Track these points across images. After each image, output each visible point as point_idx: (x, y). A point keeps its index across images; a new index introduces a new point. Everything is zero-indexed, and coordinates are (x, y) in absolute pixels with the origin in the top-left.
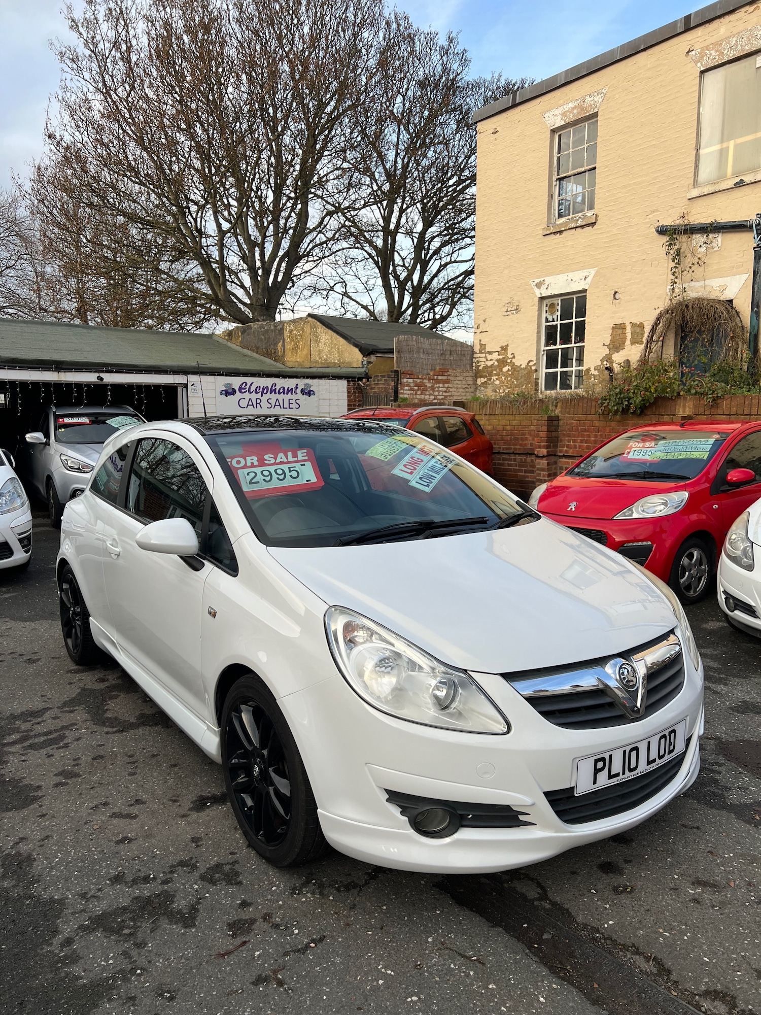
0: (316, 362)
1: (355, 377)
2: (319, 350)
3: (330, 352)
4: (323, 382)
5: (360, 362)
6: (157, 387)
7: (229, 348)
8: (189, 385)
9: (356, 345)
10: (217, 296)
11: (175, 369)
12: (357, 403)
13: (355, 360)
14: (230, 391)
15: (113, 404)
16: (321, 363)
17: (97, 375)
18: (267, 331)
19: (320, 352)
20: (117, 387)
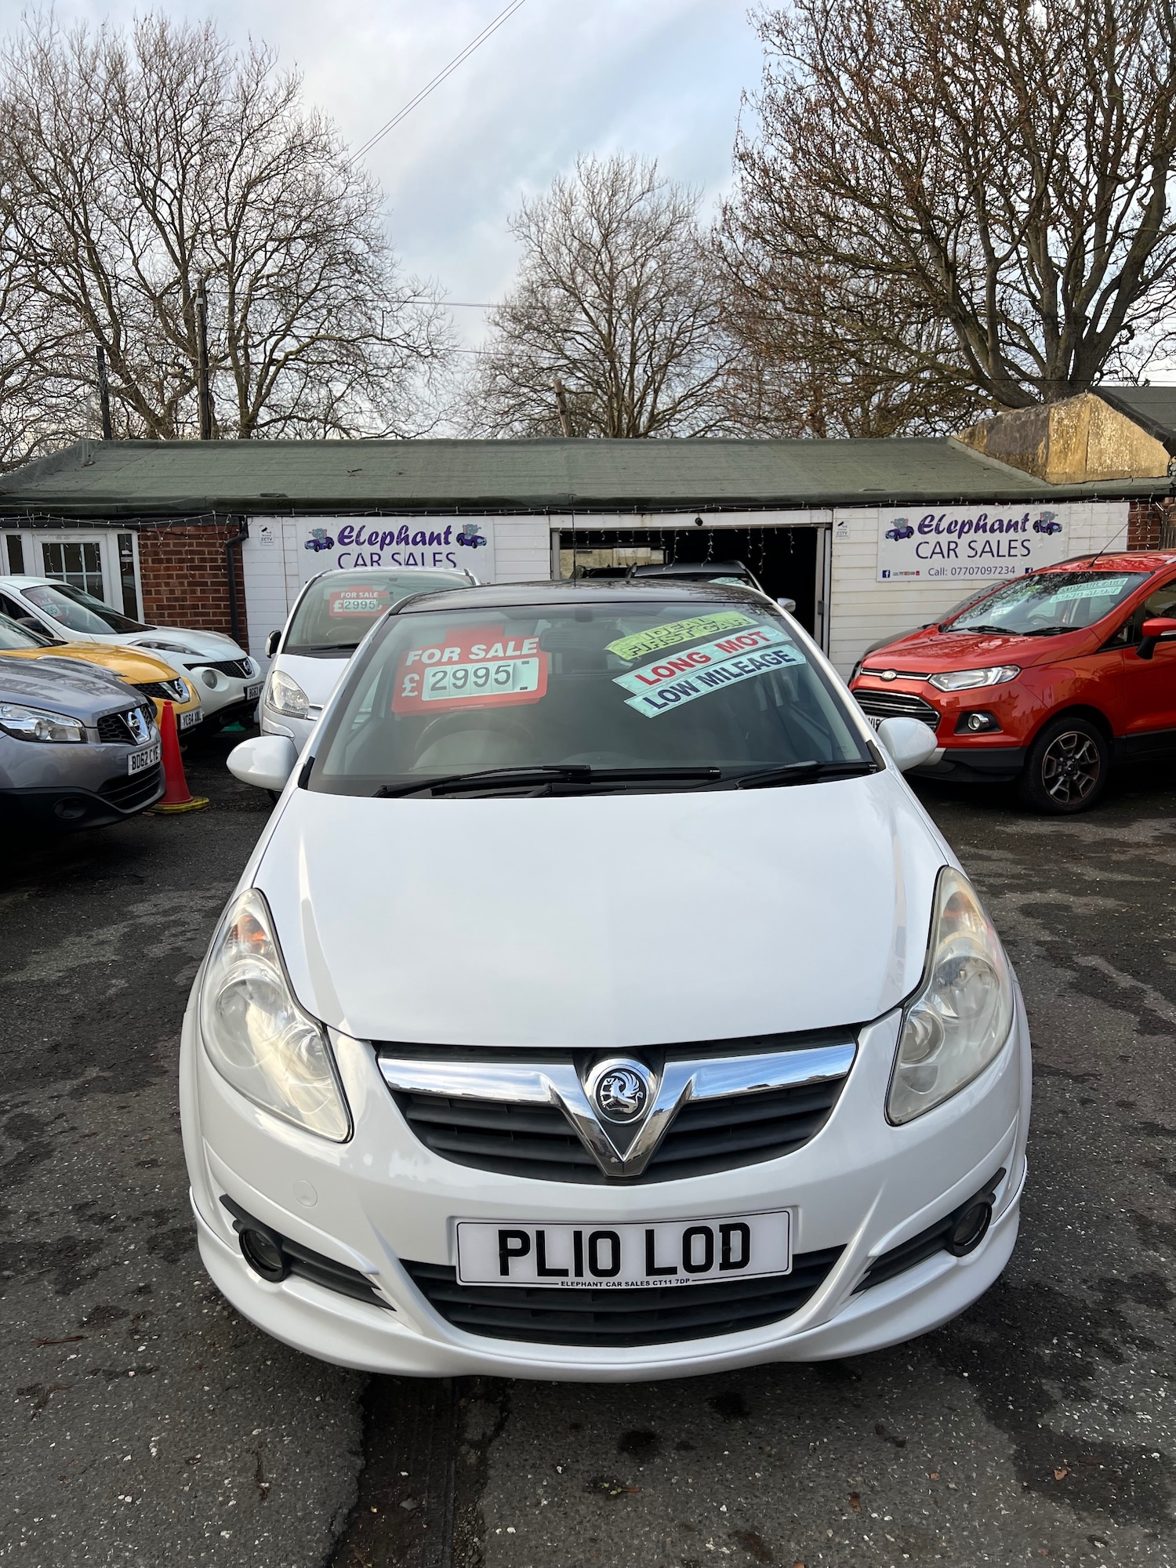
0: (1095, 472)
1: (1148, 496)
2: (1100, 451)
3: (1118, 453)
4: (1077, 507)
5: (1165, 467)
6: (784, 530)
7: (967, 457)
8: (835, 527)
9: (1159, 437)
10: (979, 371)
11: (814, 501)
12: (1148, 543)
13: (1157, 464)
14: (903, 531)
15: (717, 560)
16: (1102, 473)
17: (695, 516)
18: (1024, 424)
19: (1101, 453)
20: (722, 534)
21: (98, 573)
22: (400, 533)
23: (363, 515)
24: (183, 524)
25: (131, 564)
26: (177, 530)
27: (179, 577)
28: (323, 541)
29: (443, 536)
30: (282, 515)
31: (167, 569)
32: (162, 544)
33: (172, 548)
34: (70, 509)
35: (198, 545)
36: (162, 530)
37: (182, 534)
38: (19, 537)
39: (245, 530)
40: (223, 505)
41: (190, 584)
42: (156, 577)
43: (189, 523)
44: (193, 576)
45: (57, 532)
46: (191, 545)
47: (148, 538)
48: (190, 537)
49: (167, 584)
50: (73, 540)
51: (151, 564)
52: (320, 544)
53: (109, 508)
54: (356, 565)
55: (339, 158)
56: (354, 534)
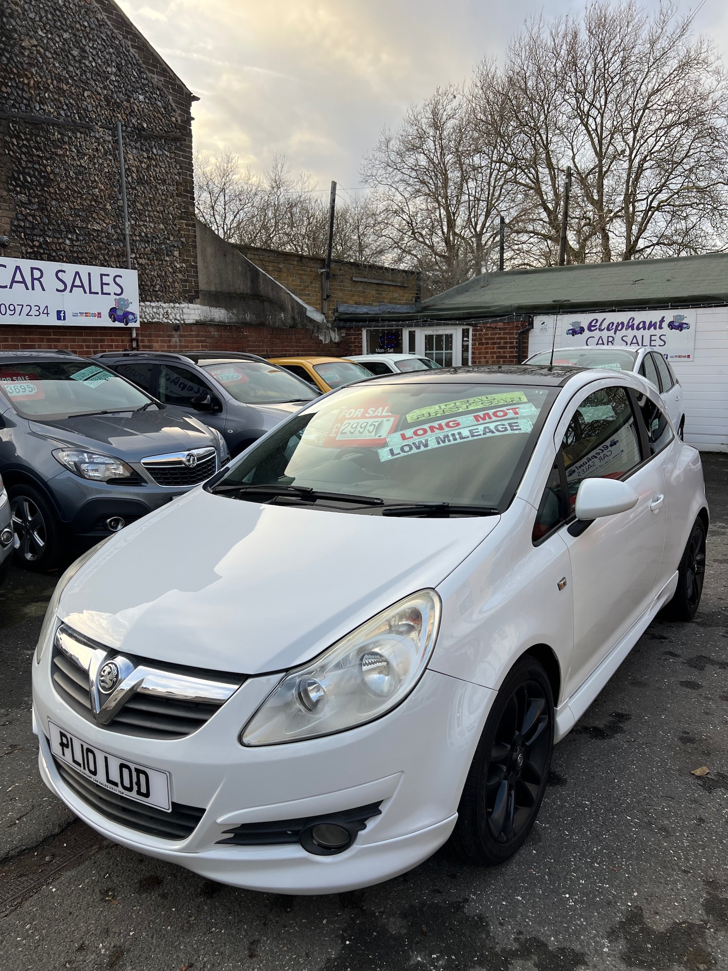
21: (451, 351)
22: (629, 322)
23: (605, 312)
24: (497, 322)
25: (468, 346)
26: (493, 325)
27: (492, 353)
28: (578, 329)
29: (658, 324)
30: (553, 314)
31: (486, 348)
32: (485, 334)
33: (489, 336)
34: (440, 315)
35: (504, 334)
36: (484, 325)
37: (496, 328)
38: (414, 332)
39: (531, 325)
40: (520, 309)
41: (497, 357)
42: (480, 353)
43: (500, 321)
44: (499, 352)
45: (432, 328)
46: (500, 334)
47: (477, 330)
48: (500, 329)
49: (485, 358)
50: (440, 332)
51: (477, 346)
52: (576, 331)
53: (459, 313)
54: (597, 344)
55: (714, 66)
56: (598, 324)
